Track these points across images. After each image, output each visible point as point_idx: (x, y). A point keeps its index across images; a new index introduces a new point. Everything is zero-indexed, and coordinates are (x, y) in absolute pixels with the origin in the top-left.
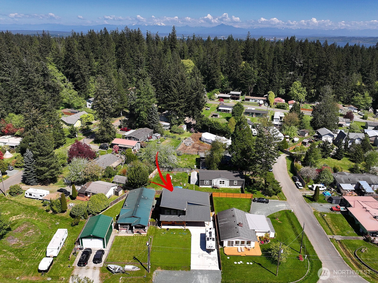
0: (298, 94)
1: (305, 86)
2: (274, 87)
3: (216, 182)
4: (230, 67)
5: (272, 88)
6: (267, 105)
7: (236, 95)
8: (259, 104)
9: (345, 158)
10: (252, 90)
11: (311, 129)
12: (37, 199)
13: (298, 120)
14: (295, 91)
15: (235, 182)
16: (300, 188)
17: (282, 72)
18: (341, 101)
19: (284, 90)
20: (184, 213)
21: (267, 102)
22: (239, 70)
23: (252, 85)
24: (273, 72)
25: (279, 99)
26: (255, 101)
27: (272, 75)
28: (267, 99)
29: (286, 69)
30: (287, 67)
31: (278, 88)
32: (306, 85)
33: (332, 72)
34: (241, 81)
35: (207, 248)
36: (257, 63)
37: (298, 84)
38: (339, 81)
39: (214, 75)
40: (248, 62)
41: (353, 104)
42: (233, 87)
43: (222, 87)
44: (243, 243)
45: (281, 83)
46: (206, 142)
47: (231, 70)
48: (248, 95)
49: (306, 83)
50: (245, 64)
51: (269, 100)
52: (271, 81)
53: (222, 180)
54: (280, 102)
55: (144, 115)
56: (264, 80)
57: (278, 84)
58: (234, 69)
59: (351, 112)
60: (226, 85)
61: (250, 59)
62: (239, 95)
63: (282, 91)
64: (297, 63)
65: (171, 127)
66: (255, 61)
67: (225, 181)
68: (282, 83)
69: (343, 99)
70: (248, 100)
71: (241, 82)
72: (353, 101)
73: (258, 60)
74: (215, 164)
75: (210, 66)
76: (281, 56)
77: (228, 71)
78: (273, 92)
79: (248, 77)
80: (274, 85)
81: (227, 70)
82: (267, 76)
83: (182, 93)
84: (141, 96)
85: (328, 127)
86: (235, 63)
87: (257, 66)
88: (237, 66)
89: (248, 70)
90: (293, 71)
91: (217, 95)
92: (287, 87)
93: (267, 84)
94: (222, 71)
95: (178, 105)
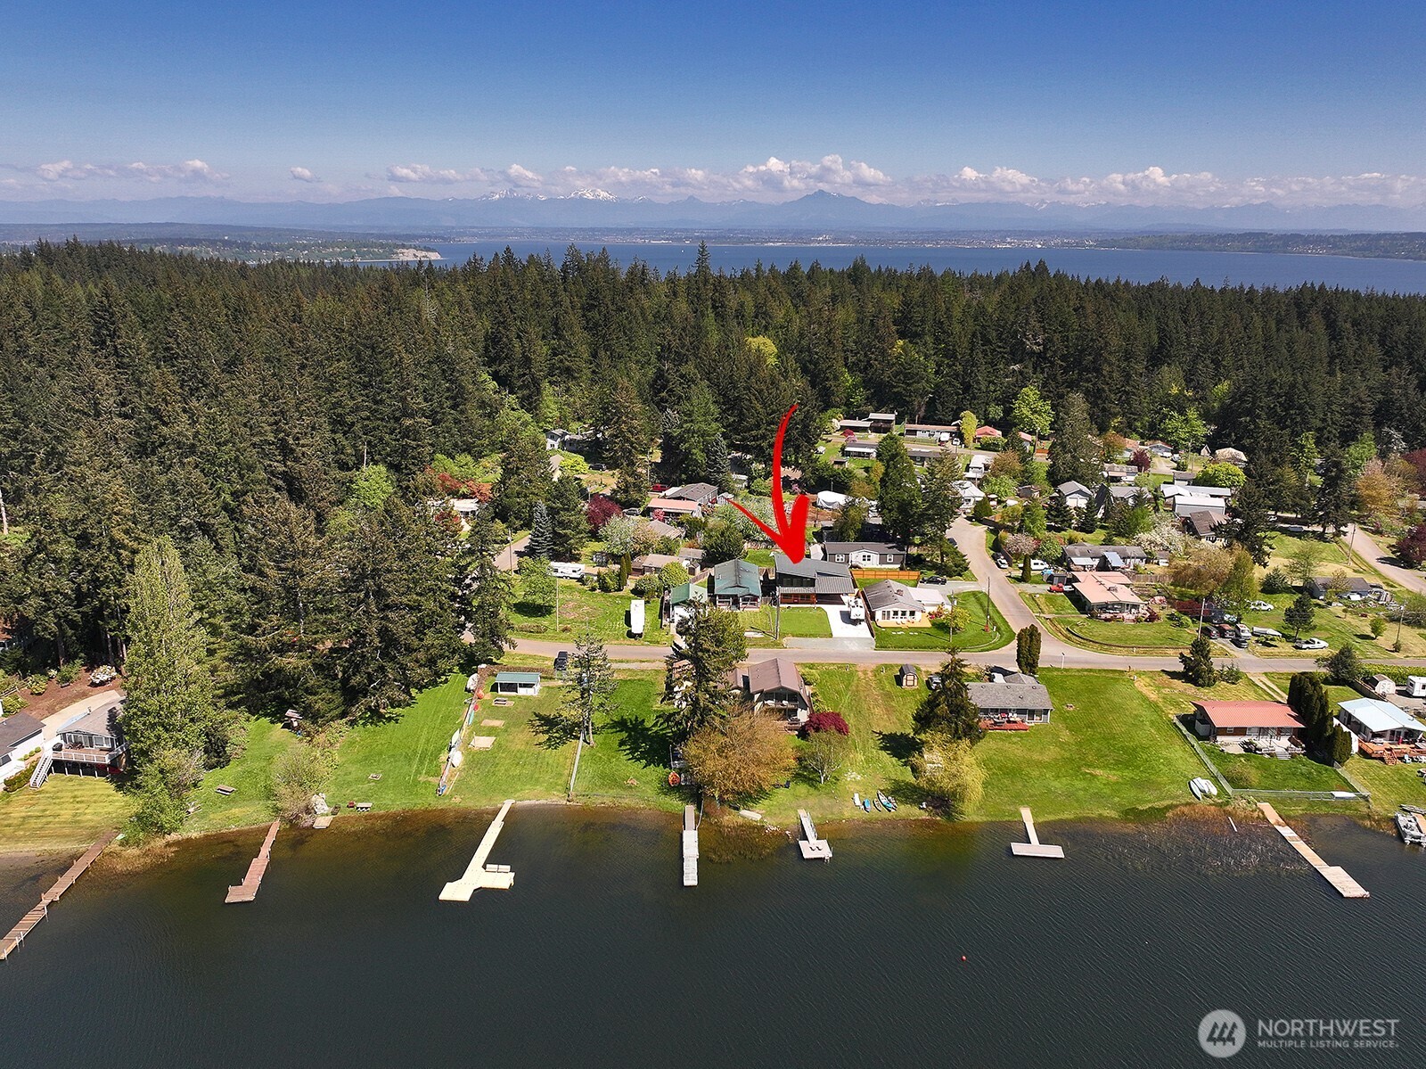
0: (1032, 417)
1: (1049, 397)
2: (975, 402)
3: (856, 557)
4: (866, 355)
5: (970, 404)
6: (958, 443)
7: (884, 421)
8: (940, 441)
9: (1098, 531)
10: (923, 409)
11: (1046, 486)
12: (566, 577)
13: (1018, 467)
14: (1025, 411)
15: (890, 557)
16: (1002, 566)
17: (993, 364)
18: (1137, 433)
19: (1000, 409)
20: (812, 583)
21: (959, 435)
22: (889, 363)
23: (923, 398)
24: (972, 366)
25: (988, 429)
26: (930, 435)
27: (970, 374)
28: (958, 429)
29: (1003, 357)
30: (1005, 353)
31: (987, 404)
32: (1052, 395)
33: (1110, 364)
34: (895, 387)
35: (852, 617)
36: (934, 343)
37: (1031, 393)
38: (1128, 384)
39: (828, 375)
40: (910, 342)
41: (1162, 440)
42: (875, 403)
43: (848, 404)
44: (904, 613)
45: (993, 392)
46: (827, 508)
47: (868, 362)
48: (912, 421)
49: (1050, 392)
50: (902, 347)
51: (963, 431)
52: (967, 388)
53: (867, 554)
54: (989, 436)
55: (699, 456)
56: (950, 384)
57: (984, 395)
58: (876, 360)
59: (1142, 453)
60: (858, 398)
61: (916, 335)
62: (891, 421)
63: (996, 412)
64: (1028, 343)
65: (749, 483)
66: (929, 339)
67: (871, 555)
68: (995, 391)
69: (1141, 428)
70: (914, 432)
71: (896, 390)
72: (1164, 430)
73: (935, 335)
74: (851, 533)
75: (817, 353)
76: (989, 326)
77: (862, 365)
78: (974, 413)
79: (912, 378)
80: (974, 398)
81: (860, 361)
82: (958, 376)
83: (773, 412)
84: (693, 418)
85: (1081, 480)
86: (878, 345)
87: (932, 352)
88: (883, 352)
89: (912, 361)
90: (1021, 361)
91: (837, 424)
92: (1007, 400)
93: (958, 394)
94: (846, 365)
95: (764, 437)
